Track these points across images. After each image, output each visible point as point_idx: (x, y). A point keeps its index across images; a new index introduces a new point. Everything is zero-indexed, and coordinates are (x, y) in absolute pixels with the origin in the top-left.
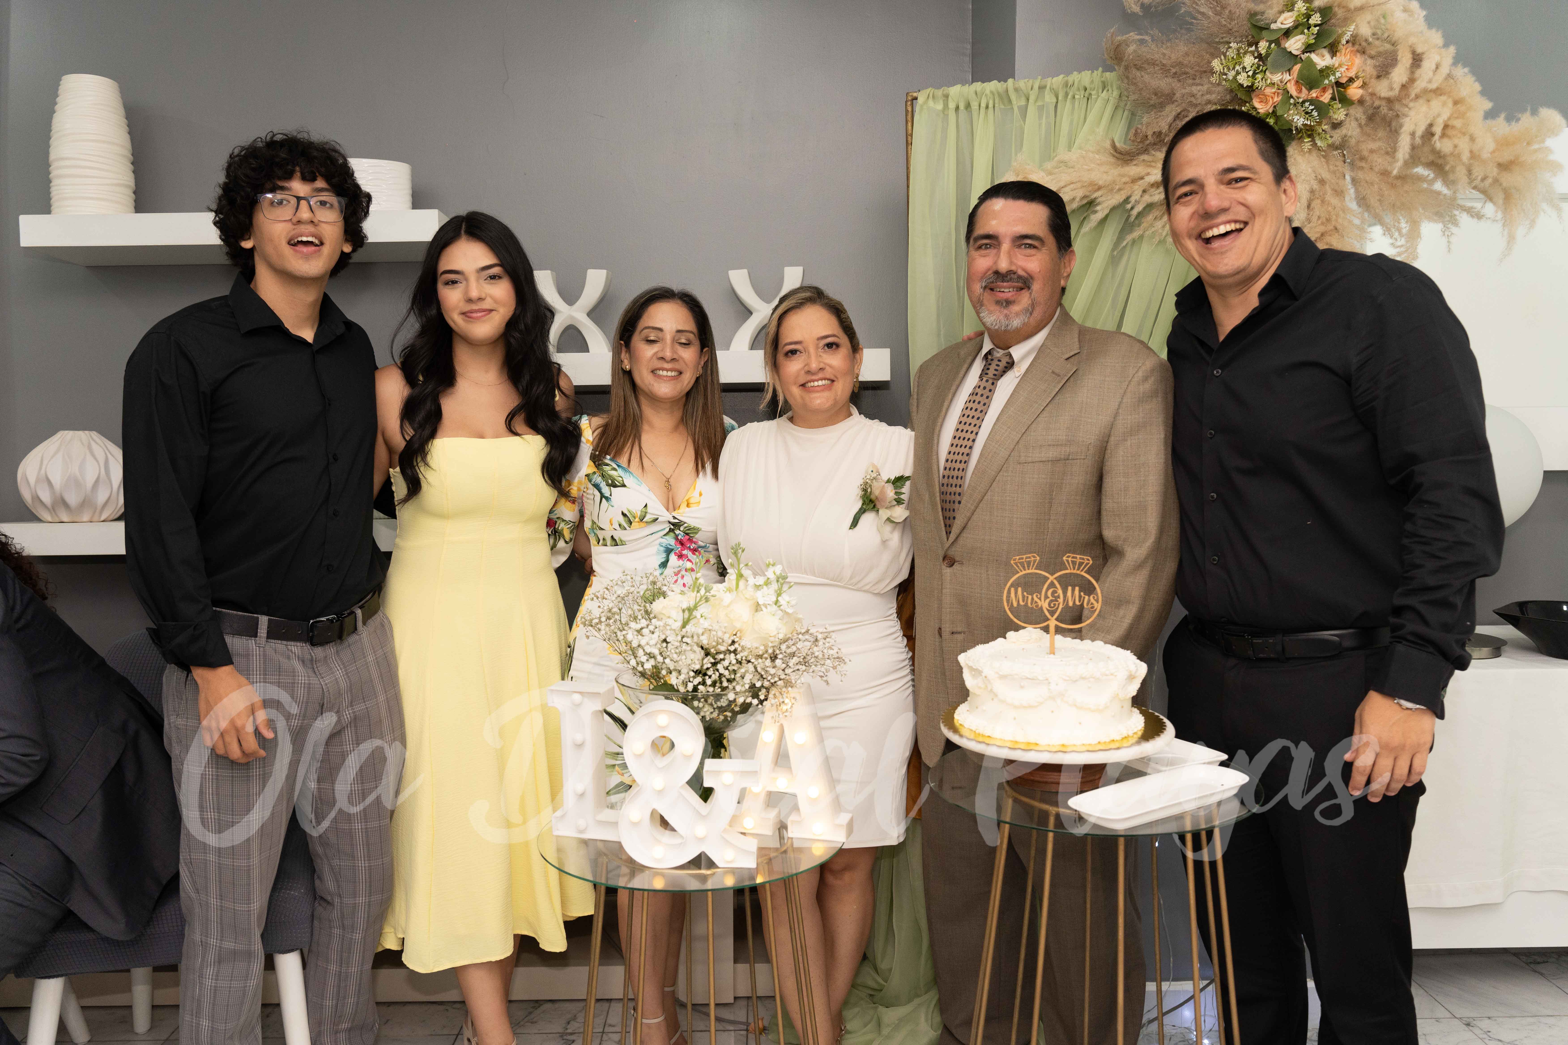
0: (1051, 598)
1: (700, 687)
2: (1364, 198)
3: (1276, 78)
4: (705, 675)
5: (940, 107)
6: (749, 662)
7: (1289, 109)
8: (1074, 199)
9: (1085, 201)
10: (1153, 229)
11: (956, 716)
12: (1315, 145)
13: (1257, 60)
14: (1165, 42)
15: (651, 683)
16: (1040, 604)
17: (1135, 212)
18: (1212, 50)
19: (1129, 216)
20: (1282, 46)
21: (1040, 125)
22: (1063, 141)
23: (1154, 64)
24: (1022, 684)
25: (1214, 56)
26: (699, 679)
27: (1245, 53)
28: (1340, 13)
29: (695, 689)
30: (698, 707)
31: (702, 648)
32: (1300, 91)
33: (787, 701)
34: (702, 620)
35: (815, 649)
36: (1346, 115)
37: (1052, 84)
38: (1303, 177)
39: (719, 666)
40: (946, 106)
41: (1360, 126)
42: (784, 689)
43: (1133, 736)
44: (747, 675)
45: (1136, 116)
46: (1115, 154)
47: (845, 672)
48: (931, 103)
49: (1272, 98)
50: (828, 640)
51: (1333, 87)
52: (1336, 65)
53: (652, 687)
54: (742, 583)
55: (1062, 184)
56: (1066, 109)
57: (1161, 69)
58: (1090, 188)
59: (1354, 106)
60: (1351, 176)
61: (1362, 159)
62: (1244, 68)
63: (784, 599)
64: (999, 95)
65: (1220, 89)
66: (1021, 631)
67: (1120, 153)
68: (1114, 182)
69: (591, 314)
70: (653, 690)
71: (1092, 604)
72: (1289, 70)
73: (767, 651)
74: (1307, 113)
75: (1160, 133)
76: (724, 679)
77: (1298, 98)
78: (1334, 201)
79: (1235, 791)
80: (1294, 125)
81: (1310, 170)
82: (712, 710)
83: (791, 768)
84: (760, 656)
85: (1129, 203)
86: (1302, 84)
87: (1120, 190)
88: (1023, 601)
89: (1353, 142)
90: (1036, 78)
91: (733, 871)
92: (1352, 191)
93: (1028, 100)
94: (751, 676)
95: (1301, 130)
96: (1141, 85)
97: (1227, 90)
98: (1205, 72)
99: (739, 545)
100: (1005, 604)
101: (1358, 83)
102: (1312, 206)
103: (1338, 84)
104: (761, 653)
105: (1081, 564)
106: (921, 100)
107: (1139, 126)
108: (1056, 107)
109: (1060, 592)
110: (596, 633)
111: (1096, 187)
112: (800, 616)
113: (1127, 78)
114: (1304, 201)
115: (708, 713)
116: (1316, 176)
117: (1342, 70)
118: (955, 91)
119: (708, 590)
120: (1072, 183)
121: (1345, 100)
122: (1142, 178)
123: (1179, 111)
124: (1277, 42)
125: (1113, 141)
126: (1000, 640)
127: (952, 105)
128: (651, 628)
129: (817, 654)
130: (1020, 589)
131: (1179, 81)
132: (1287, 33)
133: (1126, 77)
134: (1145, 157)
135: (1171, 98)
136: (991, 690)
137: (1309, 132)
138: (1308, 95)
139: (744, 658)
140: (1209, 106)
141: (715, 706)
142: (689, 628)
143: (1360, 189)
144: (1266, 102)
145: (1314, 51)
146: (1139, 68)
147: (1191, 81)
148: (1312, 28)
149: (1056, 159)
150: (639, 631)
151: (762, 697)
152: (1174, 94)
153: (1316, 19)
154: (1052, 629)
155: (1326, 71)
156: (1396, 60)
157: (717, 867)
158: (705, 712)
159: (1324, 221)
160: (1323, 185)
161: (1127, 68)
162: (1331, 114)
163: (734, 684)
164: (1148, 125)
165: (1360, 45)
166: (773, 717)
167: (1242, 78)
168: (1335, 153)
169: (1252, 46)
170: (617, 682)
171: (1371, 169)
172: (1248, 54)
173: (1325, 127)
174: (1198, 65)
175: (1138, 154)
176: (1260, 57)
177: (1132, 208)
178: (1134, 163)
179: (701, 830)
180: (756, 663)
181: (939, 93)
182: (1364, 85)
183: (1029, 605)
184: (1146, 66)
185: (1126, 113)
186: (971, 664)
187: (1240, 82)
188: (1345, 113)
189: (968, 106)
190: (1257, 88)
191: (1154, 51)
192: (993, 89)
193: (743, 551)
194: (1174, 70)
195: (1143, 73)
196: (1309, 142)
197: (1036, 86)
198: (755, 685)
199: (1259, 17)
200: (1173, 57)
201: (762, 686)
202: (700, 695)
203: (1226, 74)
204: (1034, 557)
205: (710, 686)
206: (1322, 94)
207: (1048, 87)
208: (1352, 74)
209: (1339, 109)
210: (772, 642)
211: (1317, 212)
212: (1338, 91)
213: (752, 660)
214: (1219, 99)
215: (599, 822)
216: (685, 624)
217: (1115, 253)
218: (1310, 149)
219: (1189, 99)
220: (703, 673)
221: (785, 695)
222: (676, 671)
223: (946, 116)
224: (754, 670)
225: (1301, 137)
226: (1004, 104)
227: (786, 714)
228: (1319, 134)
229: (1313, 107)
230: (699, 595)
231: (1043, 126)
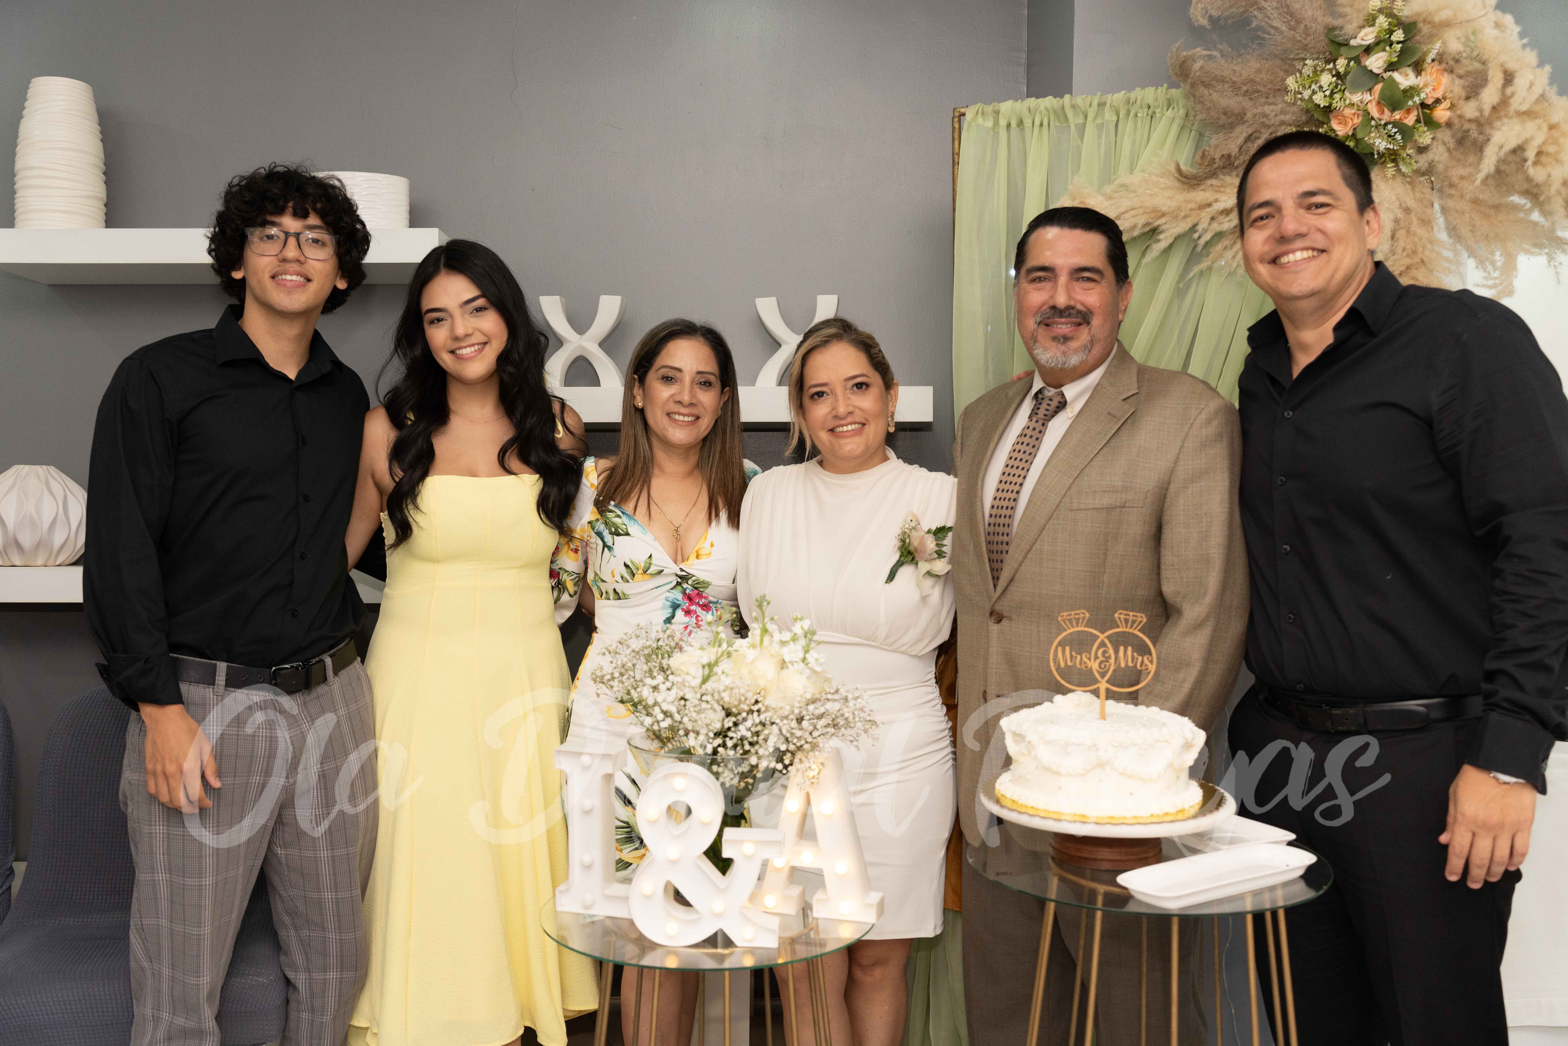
0: (1101, 658)
1: (721, 749)
2: (1454, 228)
3: (1356, 98)
4: (726, 736)
5: (990, 124)
6: (773, 723)
7: (1370, 132)
8: (1134, 227)
9: (1147, 229)
10: (1222, 260)
12: (1399, 170)
13: (1335, 79)
14: (1235, 57)
15: (667, 745)
16: (1089, 664)
17: (1202, 242)
18: (1287, 67)
19: (1196, 246)
20: (1363, 64)
21: (1099, 144)
22: (1124, 162)
23: (1223, 81)
24: (1068, 750)
25: (1289, 73)
26: (719, 741)
27: (1322, 71)
28: (1425, 29)
29: (715, 752)
30: (718, 771)
31: (724, 708)
32: (1383, 113)
33: (814, 766)
34: (723, 677)
35: (845, 710)
36: (1433, 139)
37: (1112, 100)
38: (1386, 205)
39: (741, 727)
40: (996, 123)
41: (1449, 150)
42: (811, 754)
43: (1189, 810)
44: (771, 737)
45: (1204, 136)
46: (1180, 178)
47: (877, 736)
48: (980, 120)
49: (1352, 119)
50: (859, 700)
51: (1418, 109)
52: (1421, 85)
53: (667, 750)
54: (766, 639)
55: (1123, 210)
56: (1127, 127)
57: (1231, 86)
58: (1153, 215)
59: (1441, 129)
60: (1440, 204)
61: (1452, 185)
62: (1321, 87)
63: (812, 657)
64: (1055, 111)
65: (1295, 109)
66: (1070, 695)
67: (1185, 177)
68: (1179, 208)
69: (601, 345)
70: (667, 753)
71: (1146, 665)
72: (1370, 90)
73: (793, 712)
74: (1389, 136)
75: (1229, 156)
76: (746, 742)
77: (1380, 120)
78: (1421, 231)
79: (1301, 872)
80: (1376, 149)
81: (1394, 198)
82: (732, 776)
83: (815, 840)
84: (786, 717)
85: (1196, 232)
86: (1384, 105)
87: (1185, 217)
88: (1071, 661)
89: (1440, 168)
90: (1095, 94)
91: (752, 951)
92: (1441, 221)
93: (1086, 117)
94: (775, 739)
95: (1384, 154)
96: (1209, 104)
97: (1302, 110)
98: (1279, 90)
99: (764, 597)
100: (1052, 664)
101: (1446, 104)
102: (1397, 236)
103: (1423, 105)
104: (786, 713)
105: (1134, 622)
106: (969, 116)
107: (1207, 148)
108: (1117, 125)
109: (1111, 652)
110: (608, 691)
111: (1160, 213)
112: (829, 676)
113: (1194, 96)
114: (1387, 231)
115: (728, 779)
116: (1400, 205)
117: (1428, 90)
118: (1006, 107)
119: (730, 644)
120: (1133, 209)
121: (1430, 123)
122: (1210, 205)
123: (1250, 132)
124: (1357, 60)
125: (1178, 165)
126: (1046, 704)
127: (1003, 122)
128: (668, 684)
129: (846, 715)
130: (1068, 649)
131: (1251, 99)
132: (1368, 50)
133: (1192, 95)
134: (1213, 181)
135: (1242, 118)
136: (1035, 757)
137: (1393, 156)
138: (1391, 117)
139: (768, 719)
140: (1283, 128)
141: (736, 772)
142: (709, 686)
143: (1450, 218)
144: (1346, 124)
145: (1397, 70)
146: (1207, 86)
147: (1263, 100)
148: (1395, 45)
149: (1116, 182)
150: (655, 688)
151: (787, 762)
152: (1245, 114)
153: (1398, 35)
154: (1103, 693)
155: (1410, 92)
156: (1486, 80)
157: (736, 946)
158: (725, 778)
159: (1409, 254)
160: (1408, 214)
161: (1193, 85)
162: (1416, 137)
163: (757, 747)
164: (1216, 147)
165: (1447, 63)
166: (798, 784)
167: (1319, 98)
168: (1422, 179)
169: (1329, 64)
171: (1462, 197)
172: (1326, 72)
173: (1410, 152)
174: (1272, 82)
175: (1206, 178)
176: (1338, 75)
177: (1199, 237)
178: (1201, 187)
179: (718, 906)
180: (781, 724)
181: (989, 108)
182: (1452, 107)
184: (1214, 82)
185: (1193, 133)
186: (1013, 729)
187: (1317, 102)
188: (1431, 136)
189: (1020, 123)
190: (1335, 109)
191: (1224, 67)
192: (1048, 106)
193: (768, 603)
194: (1245, 88)
195: (1211, 91)
196: (1392, 167)
197: (1095, 103)
198: (779, 748)
199: (1337, 32)
200: (1245, 74)
201: (788, 750)
202: (719, 758)
203: (1301, 93)
205: (731, 749)
206: (1406, 116)
207: (1108, 104)
208: (1439, 94)
209: (1425, 132)
210: (799, 702)
211: (1401, 244)
212: (1424, 113)
213: (778, 721)
214: (1294, 120)
215: (608, 897)
216: (705, 681)
217: (1181, 285)
218: (1394, 175)
219: (1262, 120)
220: (724, 734)
221: (812, 760)
222: (694, 732)
223: (996, 134)
224: (778, 733)
225: (1384, 162)
226: (1060, 121)
227: (813, 780)
228: (1403, 159)
229: (1396, 130)
230: (720, 650)
231: (1103, 144)
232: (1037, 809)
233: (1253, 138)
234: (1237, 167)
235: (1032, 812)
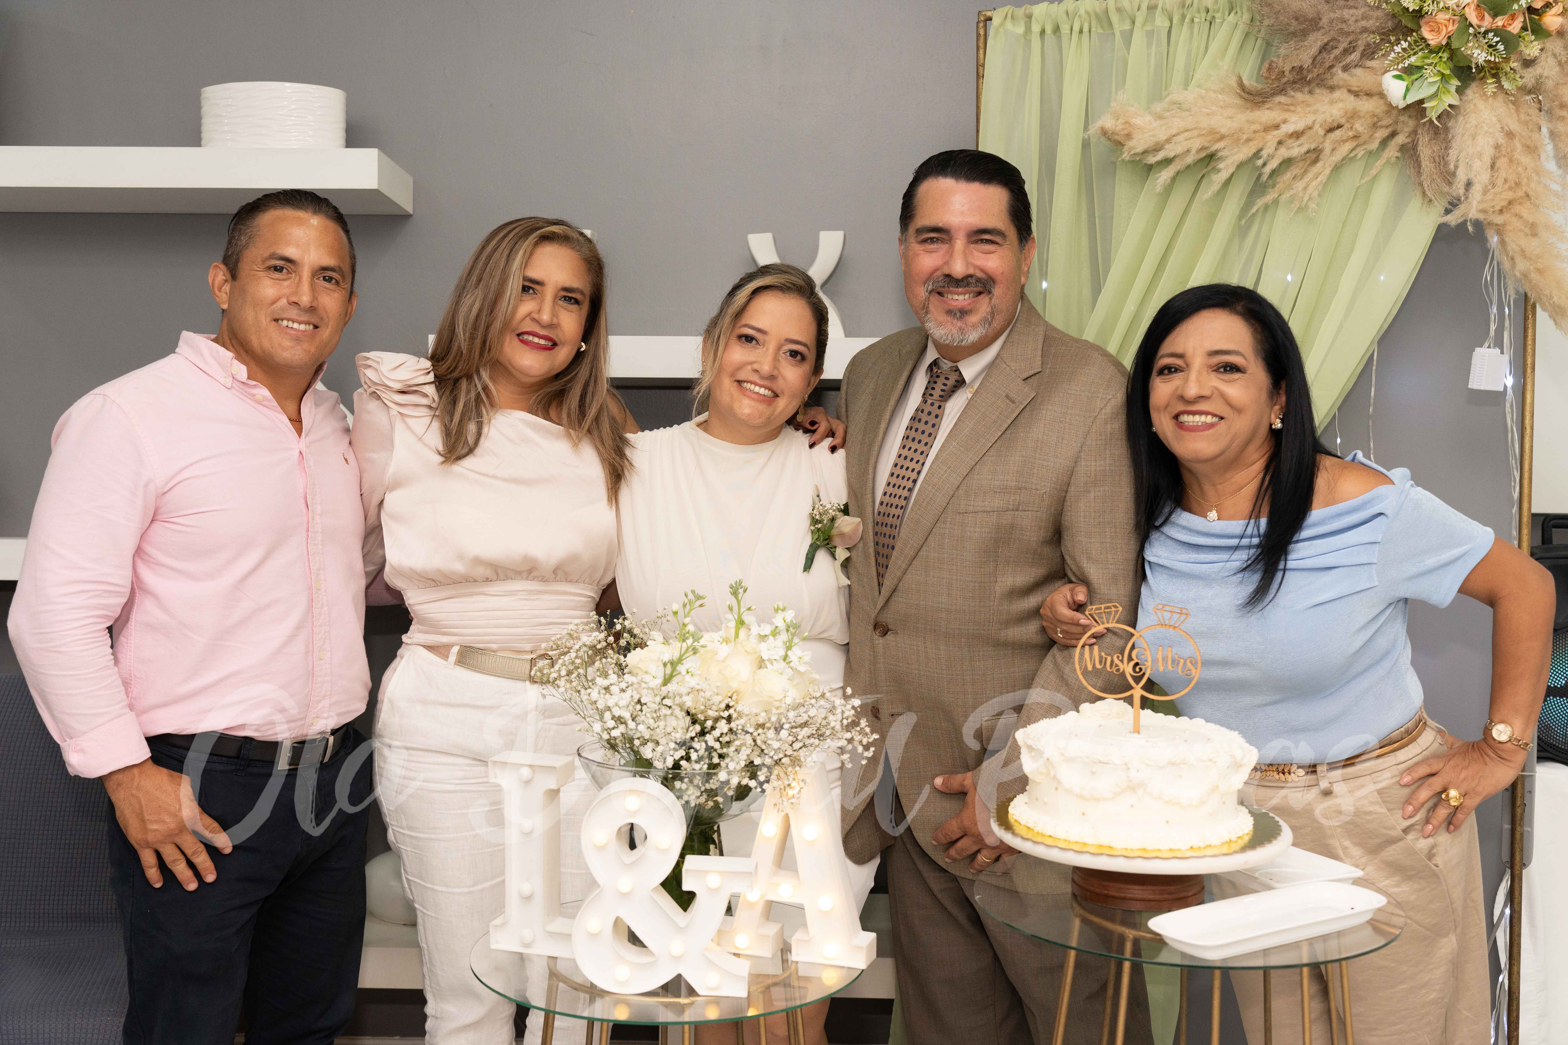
0: (1136, 660)
1: (683, 763)
4: (691, 748)
5: (1020, 30)
6: (747, 732)
7: (1468, 41)
8: (1188, 151)
9: (1203, 154)
10: (1292, 192)
11: (1010, 809)
12: (1500, 87)
15: (623, 756)
16: (1122, 667)
17: (1267, 170)
19: (1260, 175)
21: (1149, 55)
24: (1094, 770)
26: (682, 753)
29: (677, 766)
30: (680, 789)
31: (688, 713)
32: (1482, 18)
33: (794, 784)
34: (688, 677)
35: (831, 718)
36: (1542, 50)
37: (1164, 3)
39: (708, 737)
40: (1028, 29)
41: (1560, 63)
42: (790, 769)
43: (1236, 841)
44: (744, 748)
45: (1272, 46)
46: (1243, 94)
48: (1009, 25)
49: (1446, 26)
51: (1524, 14)
53: (623, 762)
54: (742, 632)
55: (1174, 132)
56: (1182, 36)
58: (1210, 138)
59: (1550, 39)
60: (1548, 128)
63: (794, 654)
64: (1097, 16)
65: (1379, 13)
66: (1099, 703)
67: (1250, 93)
68: (1241, 130)
70: (624, 765)
71: (1189, 669)
73: (769, 720)
74: (1490, 46)
75: (1301, 68)
76: (715, 754)
77: (1479, 27)
78: (1526, 160)
79: (1368, 917)
80: (1474, 61)
81: (1494, 119)
82: (699, 794)
83: (796, 871)
84: (762, 726)
85: (1260, 158)
86: (1484, 10)
87: (1249, 140)
88: (1100, 664)
89: (1550, 84)
91: (717, 1000)
92: (1550, 148)
93: (1134, 23)
94: (749, 751)
95: (1483, 67)
96: (1278, 8)
97: (1387, 15)
99: (740, 582)
100: (1077, 666)
101: (1558, 9)
102: (1497, 165)
103: (1531, 10)
104: (761, 721)
106: (996, 21)
107: (1275, 59)
108: (1169, 32)
109: (1147, 653)
110: (553, 691)
111: (1218, 136)
115: (693, 797)
116: (1502, 128)
118: (1039, 10)
119: (696, 639)
120: (1187, 131)
121: (1539, 31)
122: (1277, 127)
123: (1326, 40)
125: (1240, 79)
126: (1072, 714)
127: (1036, 28)
128: (623, 685)
129: (833, 724)
130: (1096, 649)
134: (1282, 99)
135: (1317, 24)
136: (1055, 777)
137: (1494, 71)
138: (1492, 23)
140: (1365, 35)
141: (703, 789)
142: (671, 687)
143: (1560, 145)
144: (1439, 32)
147: (1342, 3)
149: (1167, 99)
150: (607, 689)
151: (762, 778)
152: (1320, 19)
154: (1137, 701)
157: (697, 995)
158: (689, 796)
159: (1513, 185)
160: (1511, 139)
162: (1522, 47)
163: (727, 760)
164: (1286, 58)
166: (775, 805)
168: (1528, 98)
170: (579, 755)
173: (1514, 65)
175: (1273, 95)
177: (1264, 165)
178: (1267, 106)
179: (677, 947)
180: (755, 734)
181: (1020, 12)
183: (1108, 668)
185: (1259, 42)
186: (1030, 742)
188: (1539, 47)
189: (1057, 29)
190: (1427, 13)
192: (1089, 8)
193: (745, 591)
196: (1493, 83)
197: (1144, 7)
198: (752, 762)
201: (763, 764)
202: (683, 773)
204: (1115, 607)
205: (696, 762)
206: (1510, 22)
207: (1160, 7)
209: (1532, 42)
210: (777, 708)
211: (1503, 174)
212: (1531, 19)
213: (751, 730)
214: (1378, 27)
215: (551, 934)
216: (667, 681)
217: (1243, 222)
218: (1494, 93)
219: (1340, 26)
220: (688, 744)
221: (791, 777)
222: (653, 741)
223: (1028, 43)
224: (753, 744)
225: (1484, 77)
226: (1102, 27)
227: (792, 801)
228: (1506, 74)
229: (1498, 39)
230: (684, 645)
231: (1153, 55)
232: (1056, 838)
233: (1329, 47)
234: (1309, 82)
235: (1049, 842)
